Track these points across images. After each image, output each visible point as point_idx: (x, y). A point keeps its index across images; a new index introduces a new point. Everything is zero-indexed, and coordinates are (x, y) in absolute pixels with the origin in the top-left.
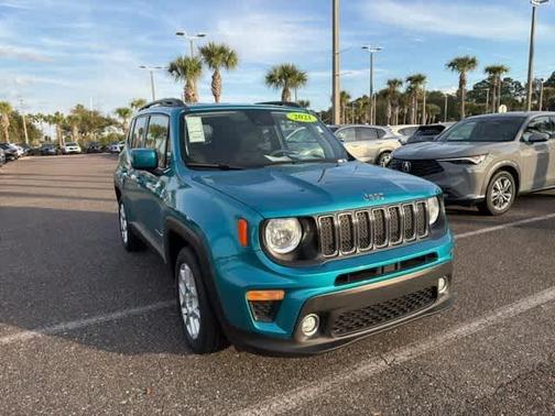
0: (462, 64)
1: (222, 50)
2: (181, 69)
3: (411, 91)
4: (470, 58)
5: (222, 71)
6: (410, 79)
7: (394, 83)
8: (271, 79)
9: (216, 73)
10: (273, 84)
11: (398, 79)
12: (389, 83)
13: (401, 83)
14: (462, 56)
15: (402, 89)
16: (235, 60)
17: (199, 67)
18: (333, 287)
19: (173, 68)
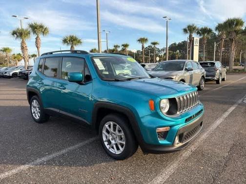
0: (142, 40)
1: (41, 27)
2: (19, 34)
3: (123, 50)
4: (146, 38)
5: (41, 36)
6: (123, 45)
7: (116, 47)
8: (65, 41)
9: (38, 37)
10: (66, 44)
11: (118, 45)
12: (115, 46)
13: (119, 47)
14: (142, 37)
15: (119, 49)
16: (48, 32)
17: (29, 33)
18: (185, 124)
19: (14, 33)
